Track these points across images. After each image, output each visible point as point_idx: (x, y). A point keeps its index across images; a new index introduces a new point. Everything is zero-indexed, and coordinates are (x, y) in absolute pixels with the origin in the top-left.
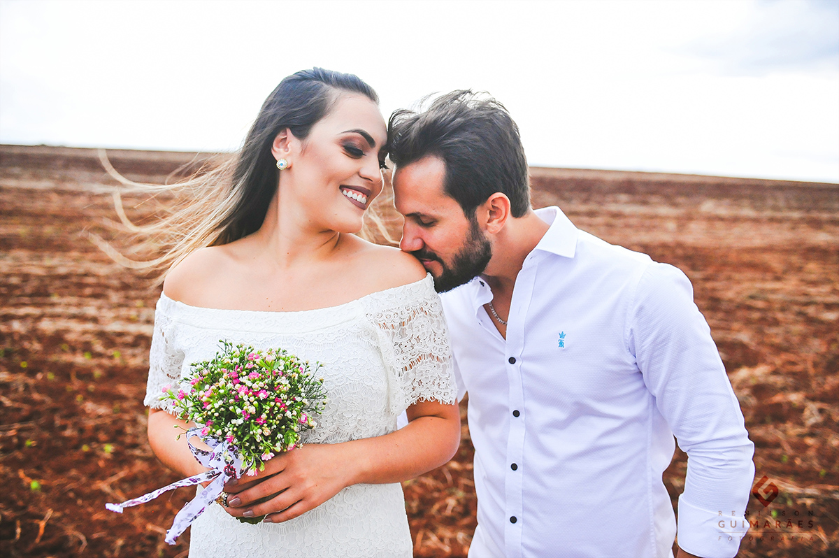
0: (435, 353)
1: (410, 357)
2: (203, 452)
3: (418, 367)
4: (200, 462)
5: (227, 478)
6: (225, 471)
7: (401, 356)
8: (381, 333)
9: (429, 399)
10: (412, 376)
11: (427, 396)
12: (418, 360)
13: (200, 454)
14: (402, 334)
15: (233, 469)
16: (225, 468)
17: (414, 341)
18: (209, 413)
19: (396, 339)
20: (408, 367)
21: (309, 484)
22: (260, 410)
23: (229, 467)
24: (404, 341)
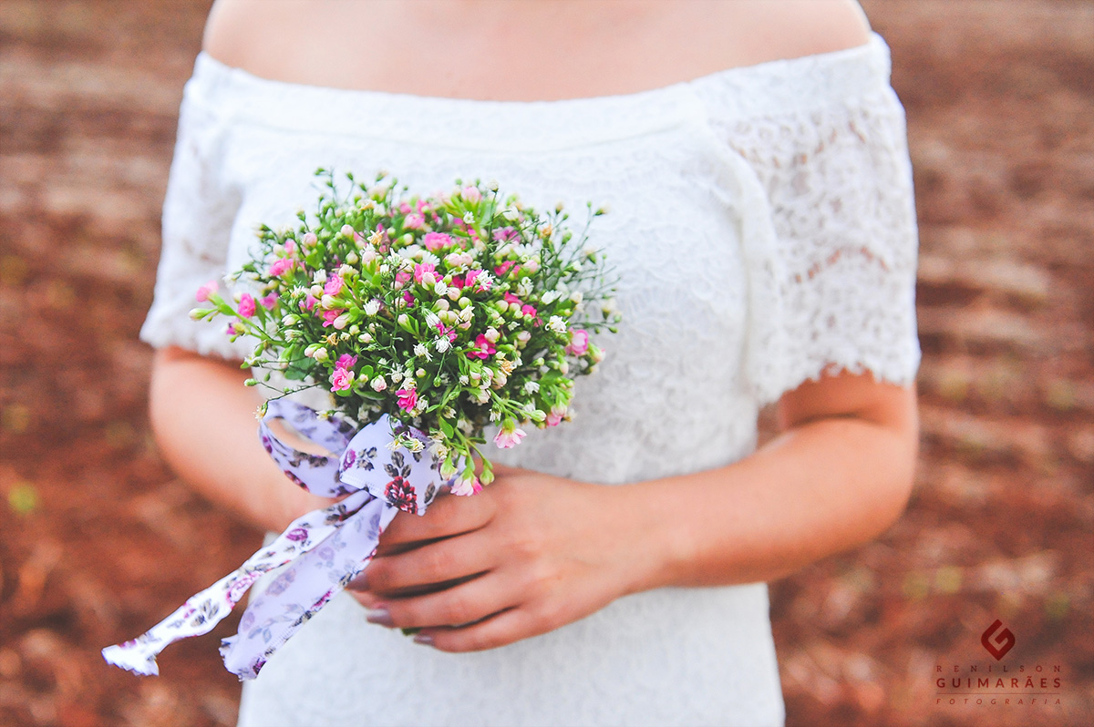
0: (877, 246)
1: (810, 249)
2: (313, 460)
3: (830, 278)
4: (303, 485)
5: (388, 516)
6: (389, 495)
7: (788, 245)
8: (744, 170)
9: (851, 367)
10: (811, 299)
11: (847, 357)
12: (833, 259)
13: (305, 464)
14: (799, 185)
15: (408, 489)
16: (390, 488)
17: (825, 210)
18: (345, 336)
19: (780, 198)
20: (804, 276)
21: (541, 570)
22: (481, 321)
23: (399, 483)
24: (800, 206)
